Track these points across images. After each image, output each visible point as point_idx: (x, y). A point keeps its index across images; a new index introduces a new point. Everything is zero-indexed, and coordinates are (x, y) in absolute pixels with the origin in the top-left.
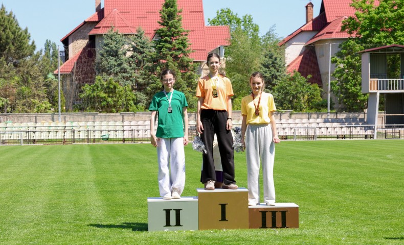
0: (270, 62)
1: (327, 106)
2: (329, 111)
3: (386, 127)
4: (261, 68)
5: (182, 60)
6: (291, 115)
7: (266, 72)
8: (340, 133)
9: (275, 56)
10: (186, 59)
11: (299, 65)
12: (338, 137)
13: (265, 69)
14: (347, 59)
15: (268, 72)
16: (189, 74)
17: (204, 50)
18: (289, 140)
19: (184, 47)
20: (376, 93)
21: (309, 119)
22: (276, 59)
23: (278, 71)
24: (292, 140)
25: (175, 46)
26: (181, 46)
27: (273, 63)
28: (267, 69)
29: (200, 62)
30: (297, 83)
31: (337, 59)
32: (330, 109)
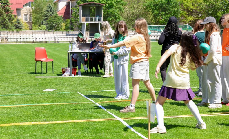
0: (49, 9)
1: (69, 28)
2: (70, 30)
3: (90, 37)
4: (45, 12)
5: (6, 8)
6: (54, 32)
7: (47, 14)
8: (69, 40)
9: (52, 6)
10: (8, 8)
11: (64, 11)
12: (69, 42)
13: (47, 12)
14: (78, 8)
15: (48, 13)
16: (9, 14)
17: (21, 4)
18: (47, 43)
19: (7, 2)
20: (84, 23)
21: (57, 34)
22: (52, 8)
23: (53, 13)
24: (48, 43)
25: (3, 2)
26: (6, 2)
27: (51, 9)
28: (48, 12)
29: (20, 9)
30: (57, 19)
31: (74, 8)
32: (71, 30)
